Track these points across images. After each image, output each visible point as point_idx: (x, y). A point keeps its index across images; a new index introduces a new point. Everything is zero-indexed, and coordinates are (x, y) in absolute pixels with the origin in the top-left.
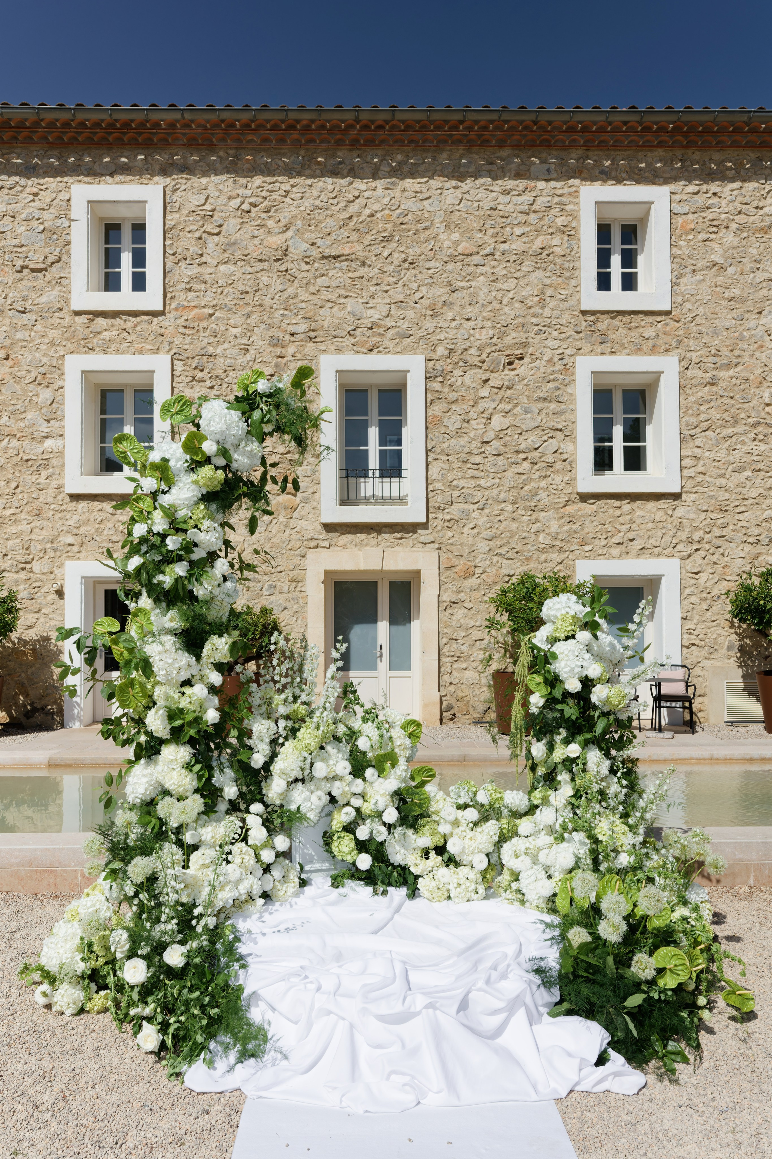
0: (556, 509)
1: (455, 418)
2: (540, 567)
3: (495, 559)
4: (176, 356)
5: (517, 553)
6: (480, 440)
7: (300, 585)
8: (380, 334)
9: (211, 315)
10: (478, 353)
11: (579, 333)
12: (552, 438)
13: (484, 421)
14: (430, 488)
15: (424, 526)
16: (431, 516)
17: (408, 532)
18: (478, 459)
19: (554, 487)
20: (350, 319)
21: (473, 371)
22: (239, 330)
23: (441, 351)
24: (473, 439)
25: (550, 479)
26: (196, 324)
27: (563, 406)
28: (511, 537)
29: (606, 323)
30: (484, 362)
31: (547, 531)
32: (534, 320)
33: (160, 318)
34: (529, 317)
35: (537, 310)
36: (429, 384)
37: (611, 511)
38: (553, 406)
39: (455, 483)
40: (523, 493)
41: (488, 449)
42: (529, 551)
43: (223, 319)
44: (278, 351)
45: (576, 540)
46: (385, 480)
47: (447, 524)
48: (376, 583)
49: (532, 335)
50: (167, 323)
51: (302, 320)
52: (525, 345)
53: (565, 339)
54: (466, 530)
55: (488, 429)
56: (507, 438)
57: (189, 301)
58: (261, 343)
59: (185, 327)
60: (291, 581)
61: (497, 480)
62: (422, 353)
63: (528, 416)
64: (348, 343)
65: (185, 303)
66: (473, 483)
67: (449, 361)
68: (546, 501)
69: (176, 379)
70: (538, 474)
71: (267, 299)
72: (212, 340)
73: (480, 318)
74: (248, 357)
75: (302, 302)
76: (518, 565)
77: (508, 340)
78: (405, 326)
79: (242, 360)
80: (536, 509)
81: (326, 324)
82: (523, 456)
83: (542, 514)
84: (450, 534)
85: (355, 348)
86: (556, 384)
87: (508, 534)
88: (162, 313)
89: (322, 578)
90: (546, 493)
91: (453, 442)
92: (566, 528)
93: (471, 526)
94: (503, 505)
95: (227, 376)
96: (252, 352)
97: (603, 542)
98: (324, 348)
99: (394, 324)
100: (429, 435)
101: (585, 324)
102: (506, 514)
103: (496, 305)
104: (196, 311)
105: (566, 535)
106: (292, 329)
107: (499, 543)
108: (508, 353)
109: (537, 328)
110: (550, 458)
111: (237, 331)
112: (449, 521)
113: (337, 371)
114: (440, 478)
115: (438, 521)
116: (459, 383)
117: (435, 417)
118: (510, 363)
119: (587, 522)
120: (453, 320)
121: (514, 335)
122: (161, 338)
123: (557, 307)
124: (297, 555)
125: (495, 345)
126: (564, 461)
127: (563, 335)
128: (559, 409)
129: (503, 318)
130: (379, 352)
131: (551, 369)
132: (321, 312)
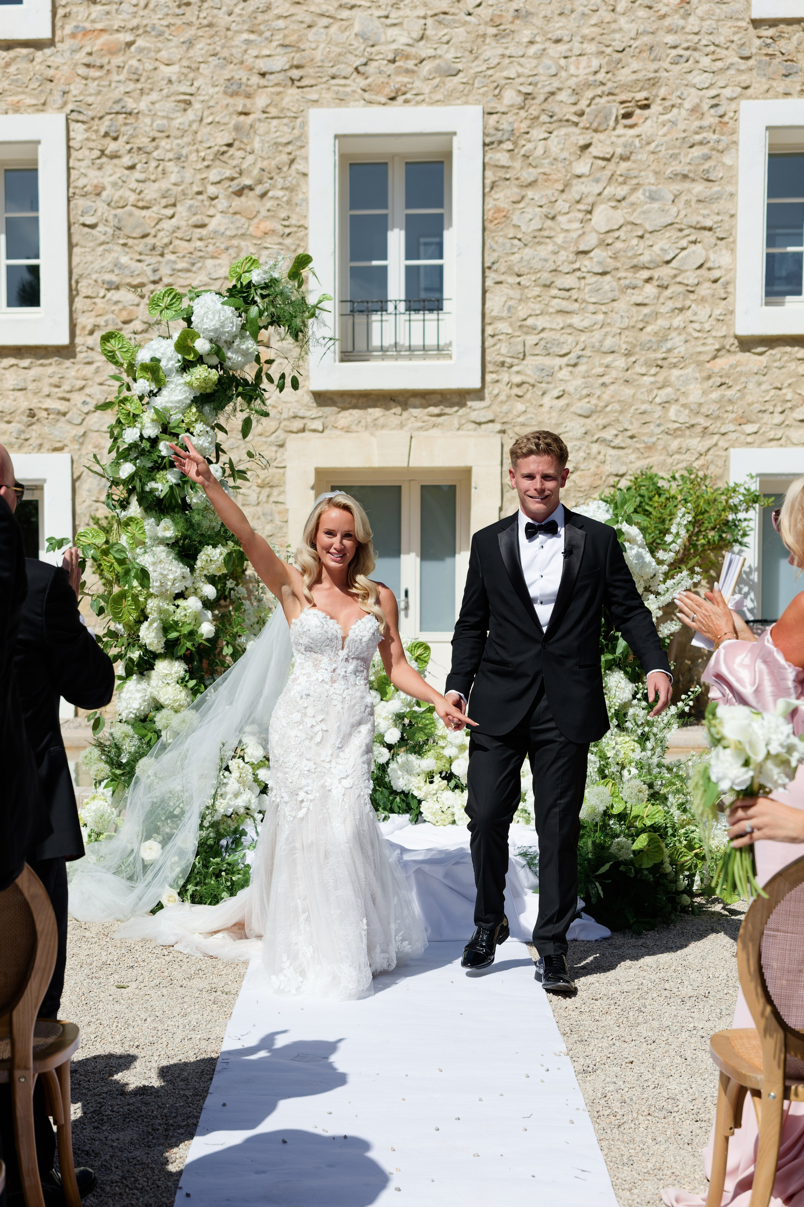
0: (699, 364)
1: (532, 211)
2: (670, 460)
3: (595, 448)
4: (74, 116)
5: (632, 437)
6: (573, 248)
7: (275, 491)
8: (408, 71)
9: (129, 44)
10: (573, 99)
11: (747, 58)
12: (695, 242)
13: (580, 215)
14: (489, 330)
15: (478, 394)
16: (489, 377)
17: (451, 405)
18: (569, 281)
19: (697, 326)
20: (359, 45)
21: (563, 131)
22: (175, 68)
23: (510, 97)
24: (561, 247)
25: (689, 314)
26: (105, 60)
27: (716, 188)
28: (621, 412)
29: (795, 39)
30: (581, 114)
31: (683, 400)
32: (670, 39)
33: (48, 51)
34: (661, 33)
35: (676, 20)
36: (489, 155)
37: (792, 366)
38: (699, 188)
39: (530, 322)
40: (644, 337)
41: (585, 263)
42: (652, 435)
43: (149, 50)
44: (240, 103)
45: (731, 416)
46: (415, 316)
47: (516, 391)
48: (400, 487)
49: (666, 65)
50: (57, 60)
51: (280, 50)
52: (653, 82)
53: (722, 70)
54: (547, 401)
55: (587, 229)
56: (619, 245)
57: (93, 21)
58: (212, 91)
59: (88, 66)
60: (261, 487)
61: (600, 317)
62: (477, 102)
63: (656, 205)
64: (354, 86)
65: (88, 25)
66: (560, 321)
67: (523, 113)
68: (682, 350)
69: (74, 154)
70: (670, 304)
71: (221, 14)
72: (131, 86)
73: (578, 38)
74: (191, 114)
75: (279, 17)
76: (633, 457)
77: (624, 75)
78: (450, 56)
79: (181, 120)
80: (665, 363)
81: (318, 55)
82: (645, 274)
83: (676, 372)
84: (520, 406)
85: (366, 96)
86: (704, 150)
87: (617, 407)
88: (51, 43)
89: (312, 480)
90: (683, 337)
91: (527, 252)
92: (715, 395)
93: (556, 393)
94: (609, 359)
95: (157, 148)
96: (197, 106)
97: (778, 418)
98: (315, 97)
99: (431, 52)
100: (488, 242)
101: (758, 42)
102: (614, 374)
103: (605, 14)
104: (105, 37)
105: (715, 407)
106: (263, 65)
107: (601, 421)
108: (623, 97)
109: (674, 52)
110: (691, 278)
111: (172, 71)
112: (519, 385)
113: (336, 137)
114: (505, 314)
115: (502, 386)
116: (540, 151)
117: (498, 210)
118: (627, 116)
119: (751, 386)
120: (531, 42)
121: (635, 65)
122: (49, 85)
123: (710, 14)
124: (271, 444)
125: (603, 84)
126: (715, 281)
127: (719, 64)
128: (708, 193)
129: (617, 36)
130: (406, 101)
131: (697, 123)
132: (311, 34)
